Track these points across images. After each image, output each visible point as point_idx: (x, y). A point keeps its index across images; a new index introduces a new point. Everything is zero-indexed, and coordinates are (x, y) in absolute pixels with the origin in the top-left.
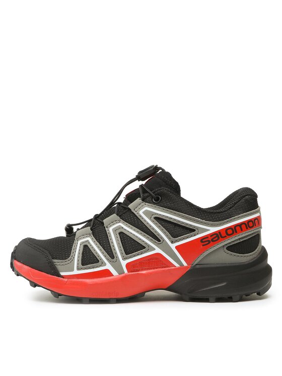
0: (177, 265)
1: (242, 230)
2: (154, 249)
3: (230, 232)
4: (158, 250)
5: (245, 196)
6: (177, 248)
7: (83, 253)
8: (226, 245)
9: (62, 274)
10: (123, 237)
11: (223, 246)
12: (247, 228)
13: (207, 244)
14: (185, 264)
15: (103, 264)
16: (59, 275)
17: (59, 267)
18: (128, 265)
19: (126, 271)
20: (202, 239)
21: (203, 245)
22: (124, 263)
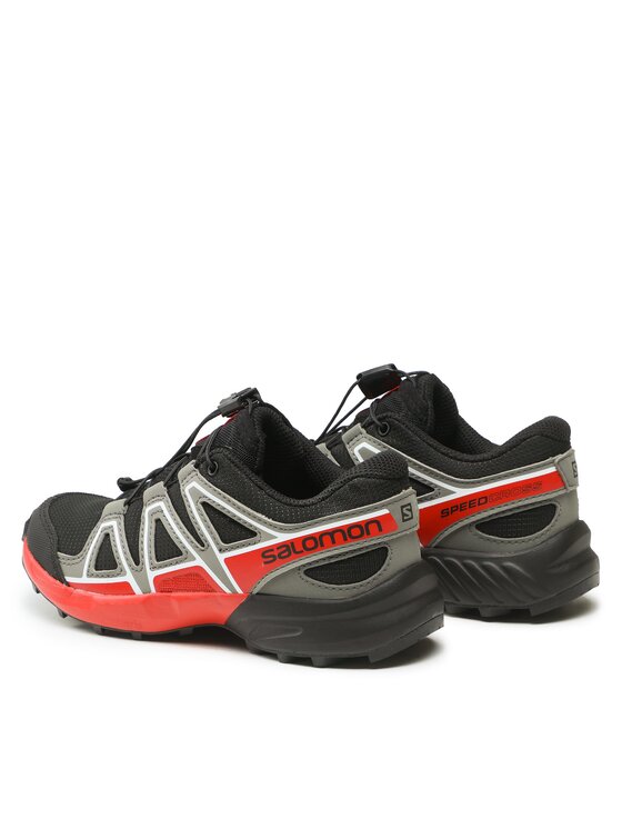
0: (227, 591)
1: (334, 542)
2: (194, 559)
3: (310, 544)
4: (199, 562)
5: (353, 478)
6: (227, 561)
7: (100, 549)
8: (304, 566)
9: (68, 579)
10: (160, 528)
11: (299, 568)
12: (345, 540)
13: (271, 562)
14: (239, 591)
15: (122, 573)
16: (63, 581)
17: (64, 567)
18: (156, 579)
19: (153, 590)
20: (265, 552)
21: (265, 563)
22: (151, 575)
